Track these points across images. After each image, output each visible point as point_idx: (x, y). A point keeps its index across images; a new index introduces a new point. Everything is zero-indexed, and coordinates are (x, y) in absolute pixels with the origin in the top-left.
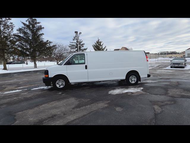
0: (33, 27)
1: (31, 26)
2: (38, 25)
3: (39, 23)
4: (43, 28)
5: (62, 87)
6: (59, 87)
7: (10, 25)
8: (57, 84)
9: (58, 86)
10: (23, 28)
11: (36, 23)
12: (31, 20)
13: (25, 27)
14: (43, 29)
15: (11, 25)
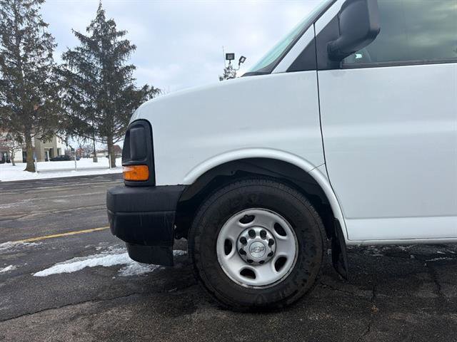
0: (107, 45)
1: (100, 44)
2: (119, 39)
3: (121, 34)
4: (134, 47)
5: (266, 275)
6: (246, 281)
7: (44, 41)
8: (227, 252)
9: (232, 266)
10: (80, 52)
11: (114, 35)
12: (100, 27)
13: (85, 46)
14: (132, 52)
15: (46, 39)
